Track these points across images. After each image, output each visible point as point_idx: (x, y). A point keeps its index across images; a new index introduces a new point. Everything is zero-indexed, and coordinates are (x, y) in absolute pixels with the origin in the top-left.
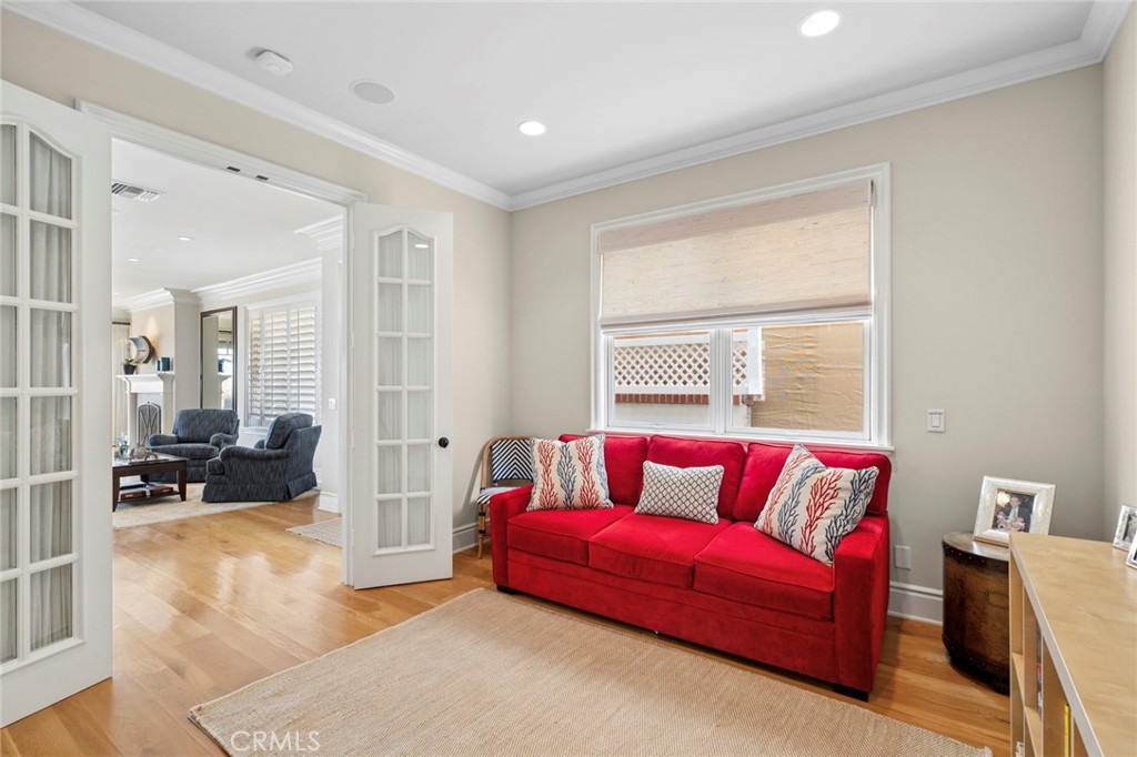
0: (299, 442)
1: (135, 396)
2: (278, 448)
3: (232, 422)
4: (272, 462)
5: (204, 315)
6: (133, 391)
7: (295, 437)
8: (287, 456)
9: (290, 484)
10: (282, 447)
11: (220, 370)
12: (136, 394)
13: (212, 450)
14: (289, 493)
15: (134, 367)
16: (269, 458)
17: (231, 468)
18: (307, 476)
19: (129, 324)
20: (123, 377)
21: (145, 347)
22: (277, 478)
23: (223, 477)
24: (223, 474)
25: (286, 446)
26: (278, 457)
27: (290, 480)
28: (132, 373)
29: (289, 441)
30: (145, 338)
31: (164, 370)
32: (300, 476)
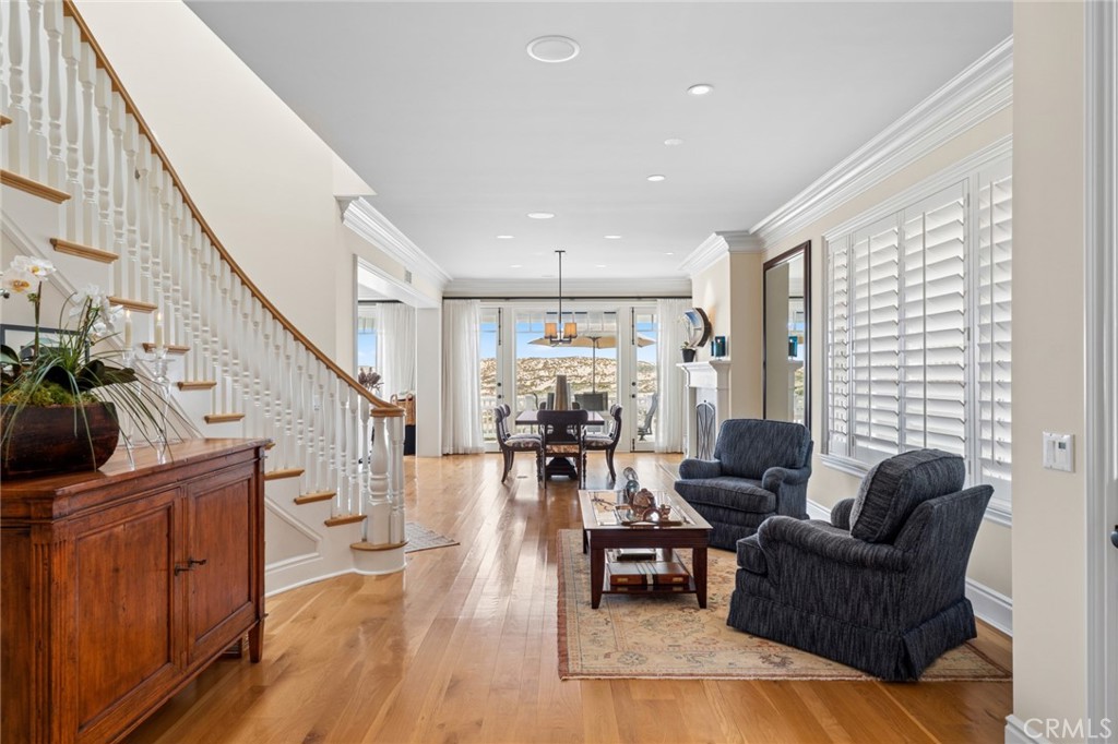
0: (934, 534)
1: (694, 391)
2: (877, 542)
3: (800, 445)
4: (868, 573)
5: (768, 265)
6: (692, 385)
7: (926, 521)
8: (902, 567)
9: (911, 639)
10: (889, 539)
11: (792, 352)
12: (695, 389)
13: (763, 498)
14: (907, 661)
15: (694, 352)
16: (859, 563)
17: (779, 567)
18: (952, 612)
19: (691, 297)
20: (681, 365)
21: (701, 324)
22: (878, 617)
23: (766, 585)
24: (765, 575)
25: (901, 541)
26: (880, 566)
27: (911, 627)
28: (692, 361)
29: (909, 530)
30: (700, 311)
31: (718, 355)
32: (935, 615)
